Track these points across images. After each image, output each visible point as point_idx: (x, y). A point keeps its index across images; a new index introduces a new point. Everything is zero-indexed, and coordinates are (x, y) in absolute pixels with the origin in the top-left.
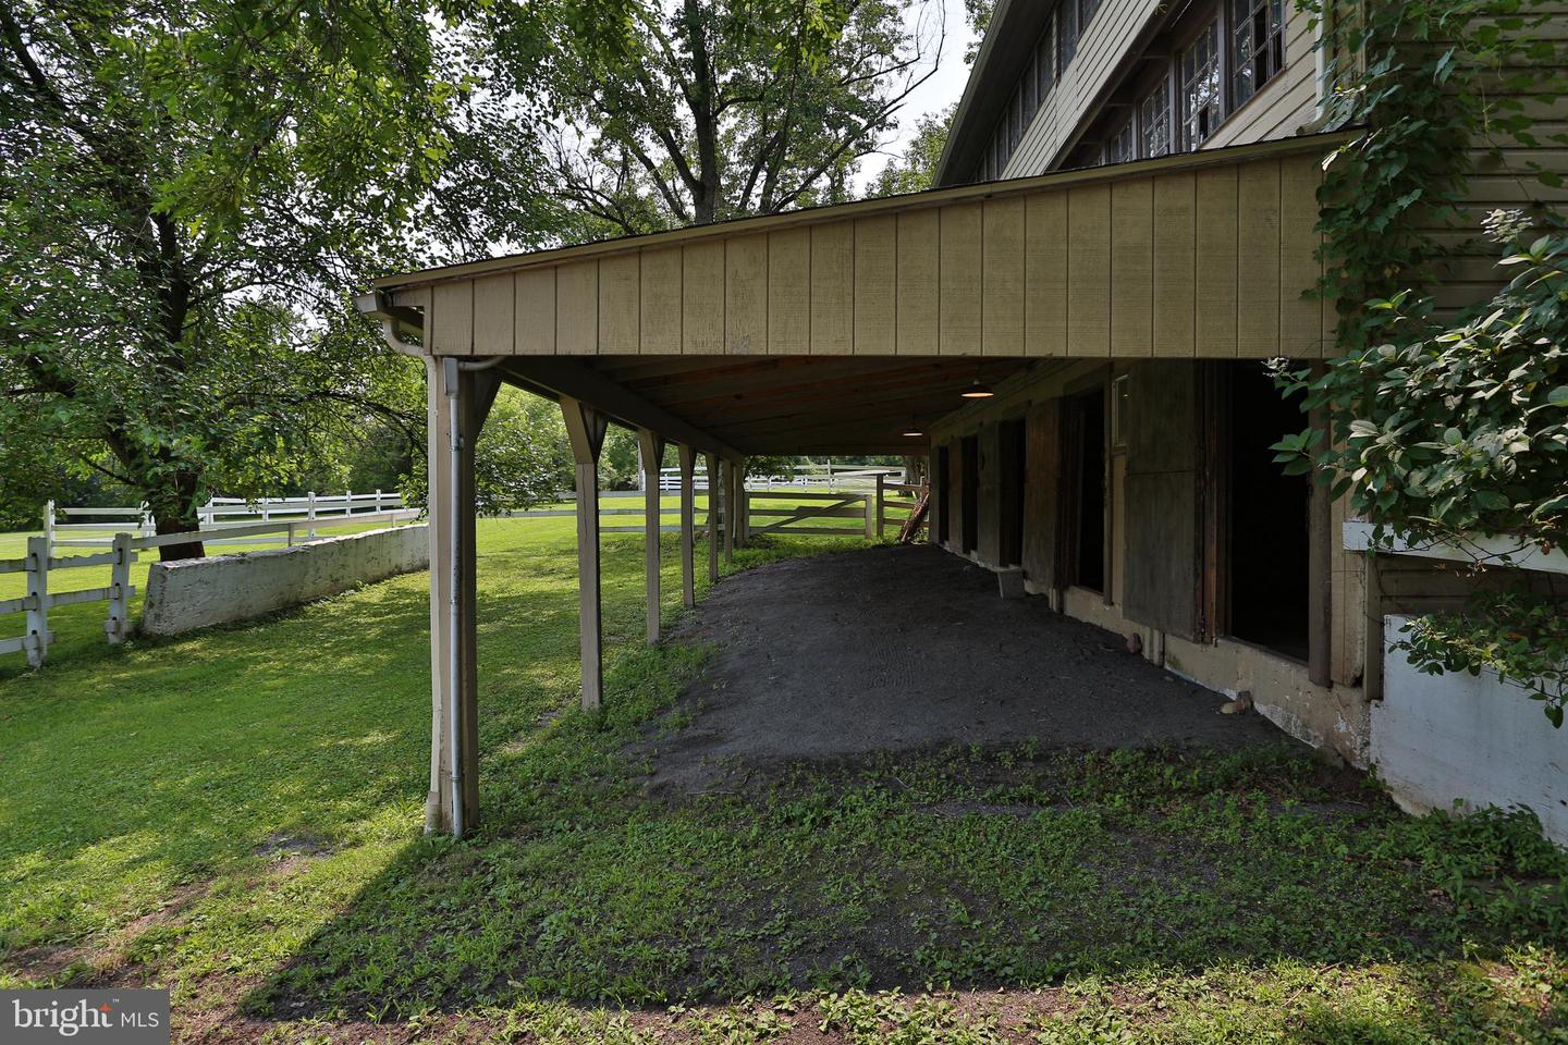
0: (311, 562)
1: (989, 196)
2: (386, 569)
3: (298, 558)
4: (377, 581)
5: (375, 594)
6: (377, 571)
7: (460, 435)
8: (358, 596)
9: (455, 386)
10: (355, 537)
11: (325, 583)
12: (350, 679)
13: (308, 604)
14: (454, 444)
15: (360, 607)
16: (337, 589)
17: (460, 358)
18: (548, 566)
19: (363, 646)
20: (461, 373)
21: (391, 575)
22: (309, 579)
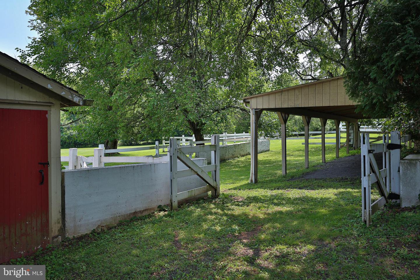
0: (227, 150)
1: (338, 78)
2: (245, 153)
3: (225, 148)
4: (243, 156)
5: (243, 159)
6: (242, 153)
7: (255, 121)
8: (239, 159)
9: (254, 113)
10: (238, 144)
11: (231, 155)
12: (237, 171)
13: (227, 160)
14: (254, 122)
15: (238, 161)
16: (233, 157)
17: (255, 109)
18: (292, 154)
19: (240, 167)
20: (255, 111)
21: (247, 155)
22: (227, 154)
